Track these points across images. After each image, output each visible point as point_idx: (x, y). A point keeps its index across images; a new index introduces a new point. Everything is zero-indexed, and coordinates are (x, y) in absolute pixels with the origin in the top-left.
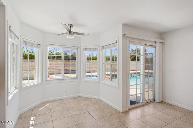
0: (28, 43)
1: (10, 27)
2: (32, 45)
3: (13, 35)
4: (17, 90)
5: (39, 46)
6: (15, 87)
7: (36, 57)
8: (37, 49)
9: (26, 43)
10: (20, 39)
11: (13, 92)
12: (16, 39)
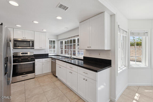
0: (134, 34)
1: (119, 26)
2: (138, 34)
3: (122, 31)
4: (125, 68)
5: (146, 34)
6: (125, 66)
7: (143, 44)
8: (144, 37)
9: (132, 34)
10: (128, 32)
11: (123, 68)
12: (125, 32)
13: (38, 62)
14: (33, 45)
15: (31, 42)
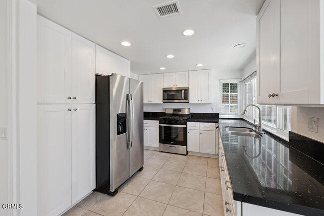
13: (192, 128)
14: (186, 97)
15: (183, 92)
